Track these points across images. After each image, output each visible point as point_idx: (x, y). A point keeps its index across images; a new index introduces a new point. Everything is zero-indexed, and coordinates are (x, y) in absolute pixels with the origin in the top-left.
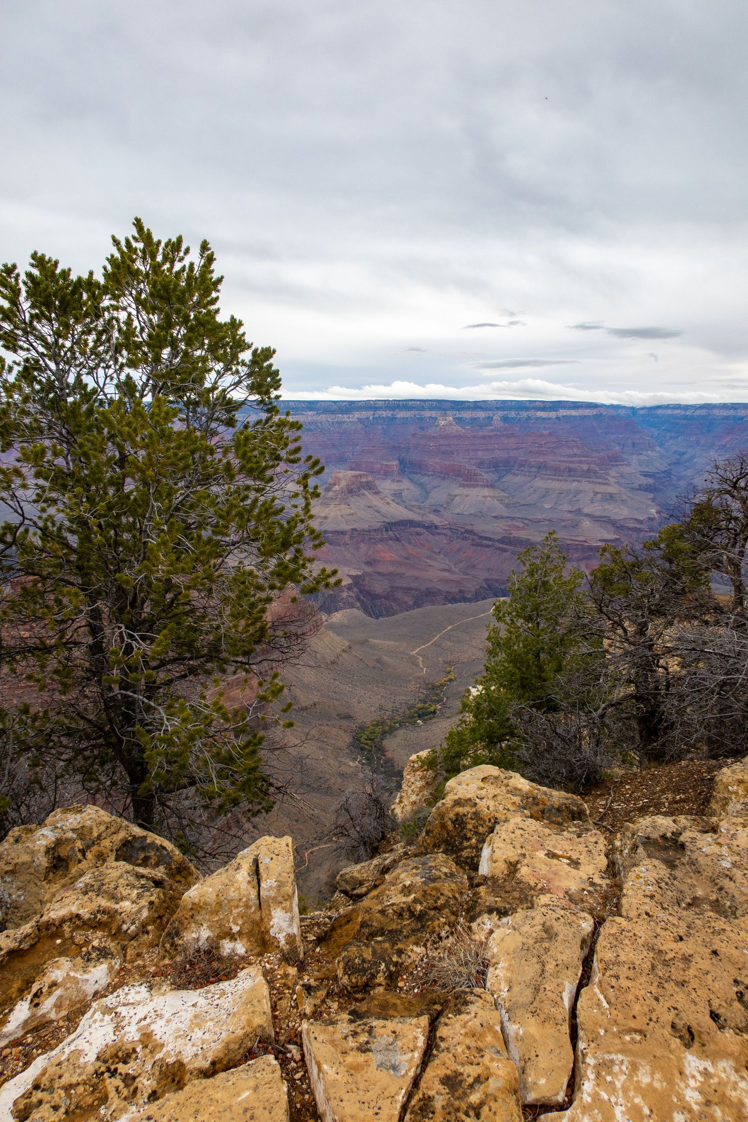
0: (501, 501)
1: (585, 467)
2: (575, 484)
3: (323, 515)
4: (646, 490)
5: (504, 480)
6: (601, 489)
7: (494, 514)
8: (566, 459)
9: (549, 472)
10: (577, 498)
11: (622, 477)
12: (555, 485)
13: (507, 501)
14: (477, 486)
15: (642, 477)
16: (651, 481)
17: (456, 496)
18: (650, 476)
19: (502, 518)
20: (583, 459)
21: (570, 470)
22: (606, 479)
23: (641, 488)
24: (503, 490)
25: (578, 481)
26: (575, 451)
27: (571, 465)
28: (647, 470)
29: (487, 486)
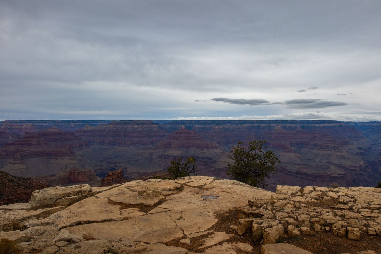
0: (298, 158)
1: (333, 145)
2: (328, 152)
3: (228, 161)
4: (360, 155)
5: (300, 150)
6: (340, 154)
7: (295, 163)
8: (325, 142)
9: (318, 147)
10: (330, 157)
11: (350, 149)
12: (321, 152)
13: (301, 158)
14: (289, 152)
15: (358, 150)
16: (362, 151)
17: (281, 156)
18: (362, 149)
19: (298, 164)
20: (332, 142)
21: (327, 146)
22: (341, 150)
23: (357, 154)
24: (300, 154)
25: (330, 151)
26: (330, 139)
27: (327, 145)
28: (361, 147)
29: (293, 152)
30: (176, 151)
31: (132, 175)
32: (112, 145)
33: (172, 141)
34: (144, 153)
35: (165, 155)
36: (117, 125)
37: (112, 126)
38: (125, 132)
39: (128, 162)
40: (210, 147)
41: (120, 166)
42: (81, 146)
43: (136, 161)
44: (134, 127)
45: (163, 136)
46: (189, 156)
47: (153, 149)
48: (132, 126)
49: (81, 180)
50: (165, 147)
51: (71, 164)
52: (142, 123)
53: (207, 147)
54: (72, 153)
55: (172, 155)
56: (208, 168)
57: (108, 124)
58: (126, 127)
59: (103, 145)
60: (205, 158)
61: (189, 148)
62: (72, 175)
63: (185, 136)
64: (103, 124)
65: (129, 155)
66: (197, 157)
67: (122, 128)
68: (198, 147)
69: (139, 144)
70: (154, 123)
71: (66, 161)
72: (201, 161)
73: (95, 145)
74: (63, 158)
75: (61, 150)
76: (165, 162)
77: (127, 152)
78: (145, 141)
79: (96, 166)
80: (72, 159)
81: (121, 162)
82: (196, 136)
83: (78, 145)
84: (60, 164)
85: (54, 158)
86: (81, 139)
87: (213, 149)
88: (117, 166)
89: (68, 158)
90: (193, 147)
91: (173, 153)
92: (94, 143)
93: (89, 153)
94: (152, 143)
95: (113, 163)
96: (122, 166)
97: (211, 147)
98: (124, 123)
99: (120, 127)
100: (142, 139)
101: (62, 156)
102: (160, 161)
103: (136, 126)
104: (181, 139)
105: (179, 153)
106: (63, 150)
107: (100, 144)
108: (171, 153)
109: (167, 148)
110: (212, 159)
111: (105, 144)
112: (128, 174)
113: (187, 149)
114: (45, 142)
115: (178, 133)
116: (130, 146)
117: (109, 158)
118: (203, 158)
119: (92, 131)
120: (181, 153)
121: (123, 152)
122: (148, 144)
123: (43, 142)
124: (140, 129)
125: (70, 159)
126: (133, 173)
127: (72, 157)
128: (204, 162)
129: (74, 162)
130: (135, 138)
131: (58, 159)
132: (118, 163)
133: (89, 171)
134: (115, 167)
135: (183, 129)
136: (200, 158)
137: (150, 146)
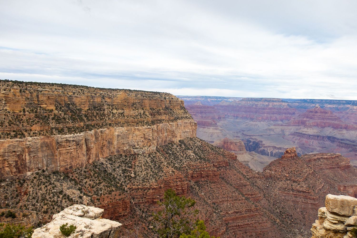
30: (311, 129)
31: (268, 148)
32: (244, 119)
33: (305, 119)
34: (276, 128)
35: (299, 133)
36: (248, 102)
37: (244, 102)
38: (255, 108)
39: (261, 136)
40: (350, 128)
41: (255, 139)
42: (219, 118)
43: (269, 135)
44: (264, 104)
45: (293, 113)
46: (325, 135)
47: (285, 125)
48: (263, 103)
49: (233, 149)
50: (297, 125)
51: (215, 133)
52: (272, 101)
53: (346, 128)
54: (216, 124)
55: (306, 134)
56: (350, 151)
57: (240, 101)
58: (257, 104)
59: (237, 118)
60: (345, 140)
61: (324, 128)
62: (226, 144)
63: (320, 116)
64: (236, 101)
65: (261, 130)
66: (334, 138)
67: (253, 105)
68: (336, 127)
69: (269, 120)
70: (284, 101)
71: (211, 130)
72: (342, 143)
73: (230, 118)
74: (209, 127)
75: (208, 121)
76: (299, 140)
77: (258, 126)
78: (274, 117)
79: (234, 136)
80: (216, 129)
81: (254, 135)
82: (333, 116)
83: (217, 117)
84: (207, 132)
85: (202, 127)
86: (219, 112)
87: (354, 131)
88: (252, 138)
89: (213, 128)
90: (329, 127)
91: (308, 132)
92: (229, 116)
93: (226, 125)
94: (282, 120)
95: (247, 136)
96: (257, 139)
97: (352, 129)
98: (255, 100)
99: (251, 104)
100: (272, 116)
101: (208, 126)
102: (293, 138)
103: (267, 103)
104: (316, 119)
105: (314, 132)
106: (210, 121)
107: (234, 118)
108: (306, 132)
109: (299, 126)
110: (354, 142)
111: (238, 118)
112: (265, 147)
113: (322, 128)
114: (195, 113)
115: (312, 112)
116: (261, 121)
117: (243, 131)
118: (341, 140)
119: (227, 106)
120: (316, 132)
121: (254, 126)
122: (278, 121)
123: (193, 114)
124: (270, 106)
125: (214, 129)
126: (269, 147)
127: (216, 127)
128: (346, 144)
129: (218, 131)
130: (266, 115)
131: (205, 128)
132: (252, 136)
133: (240, 142)
134: (250, 139)
135: (318, 108)
136: (338, 139)
137: (280, 123)
